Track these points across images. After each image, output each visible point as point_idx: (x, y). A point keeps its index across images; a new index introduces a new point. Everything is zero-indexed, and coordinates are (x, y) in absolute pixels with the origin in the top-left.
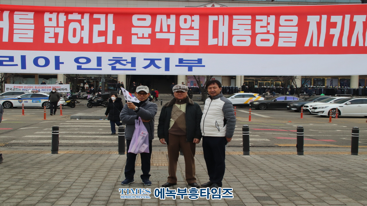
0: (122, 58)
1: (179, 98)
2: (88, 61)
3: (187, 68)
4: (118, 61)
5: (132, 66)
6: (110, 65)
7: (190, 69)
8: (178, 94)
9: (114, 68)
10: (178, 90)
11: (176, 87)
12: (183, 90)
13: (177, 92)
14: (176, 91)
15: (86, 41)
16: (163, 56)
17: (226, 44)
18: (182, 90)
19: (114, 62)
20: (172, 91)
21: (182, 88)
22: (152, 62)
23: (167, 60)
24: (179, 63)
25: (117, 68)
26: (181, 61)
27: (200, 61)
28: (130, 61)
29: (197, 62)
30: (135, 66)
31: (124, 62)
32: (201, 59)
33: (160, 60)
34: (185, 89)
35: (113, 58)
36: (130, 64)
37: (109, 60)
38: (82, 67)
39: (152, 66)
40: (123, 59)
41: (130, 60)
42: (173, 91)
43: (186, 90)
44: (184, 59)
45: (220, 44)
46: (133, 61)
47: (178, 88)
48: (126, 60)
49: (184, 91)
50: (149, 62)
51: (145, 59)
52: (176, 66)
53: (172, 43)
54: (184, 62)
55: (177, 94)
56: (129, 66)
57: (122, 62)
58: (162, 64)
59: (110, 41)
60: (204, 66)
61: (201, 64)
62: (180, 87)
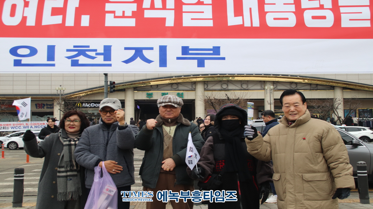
0: (88, 47)
1: (167, 116)
2: (33, 51)
3: (195, 62)
4: (82, 51)
5: (105, 60)
6: (69, 58)
7: (201, 64)
8: (166, 110)
9: (75, 63)
10: (166, 104)
11: (163, 99)
12: (175, 104)
13: (165, 107)
14: (163, 104)
15: (31, 22)
16: (156, 42)
17: (256, 23)
18: (172, 104)
19: (76, 53)
20: (157, 106)
21: (172, 100)
22: (139, 52)
23: (163, 50)
24: (183, 54)
25: (80, 62)
26: (185, 50)
27: (216, 50)
28: (102, 52)
29: (212, 52)
30: (110, 60)
31: (93, 54)
32: (219, 48)
33: (152, 49)
34: (177, 102)
35: (75, 47)
36: (102, 57)
37: (68, 50)
38: (23, 62)
39: (138, 58)
40: (90, 48)
41: (101, 50)
42: (159, 106)
43: (179, 104)
44: (190, 48)
45: (247, 24)
46: (107, 53)
47: (167, 100)
48: (96, 50)
49: (176, 106)
50: (133, 52)
51: (126, 49)
52: (178, 58)
53: (170, 22)
54: (190, 52)
55: (164, 110)
56: (100, 59)
57: (88, 53)
58: (154, 55)
59: (70, 22)
60: (224, 59)
61: (219, 55)
62: (170, 98)
